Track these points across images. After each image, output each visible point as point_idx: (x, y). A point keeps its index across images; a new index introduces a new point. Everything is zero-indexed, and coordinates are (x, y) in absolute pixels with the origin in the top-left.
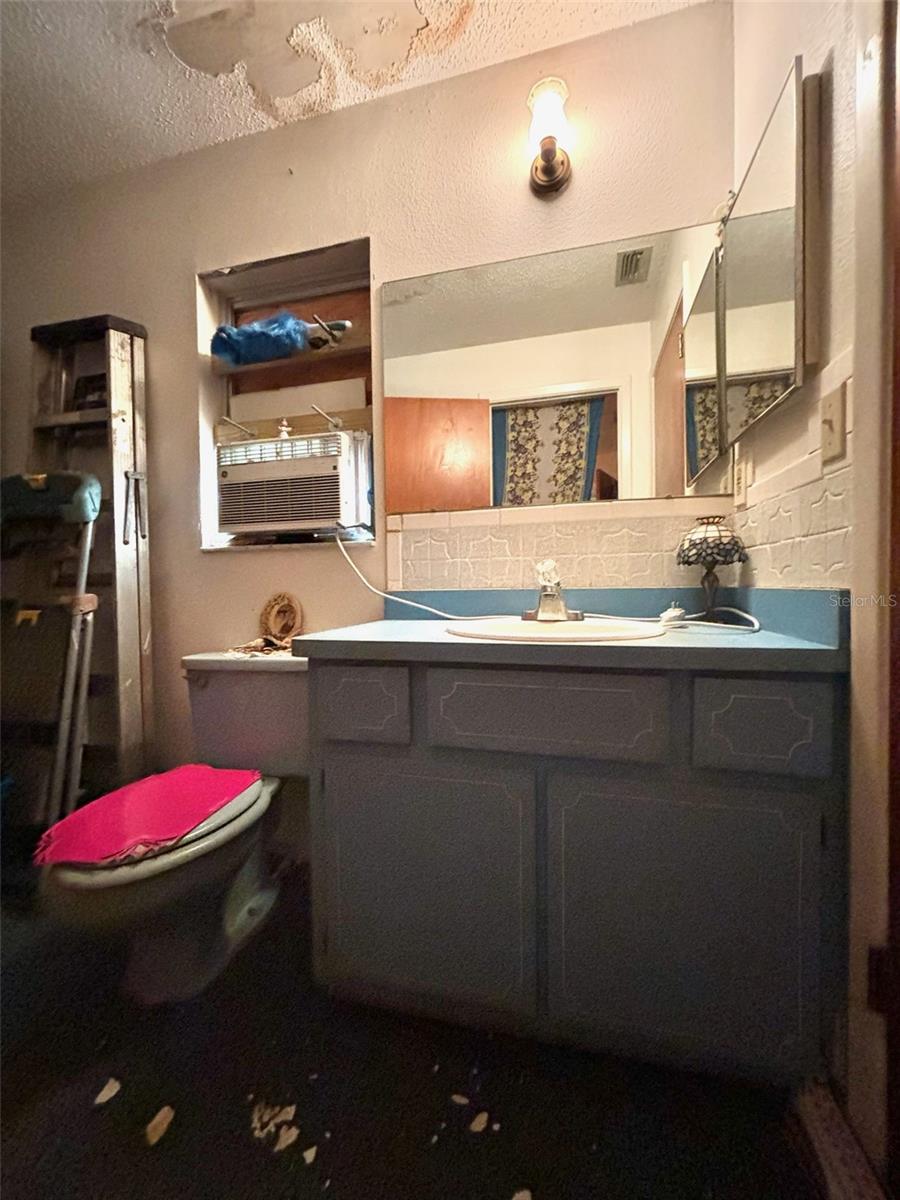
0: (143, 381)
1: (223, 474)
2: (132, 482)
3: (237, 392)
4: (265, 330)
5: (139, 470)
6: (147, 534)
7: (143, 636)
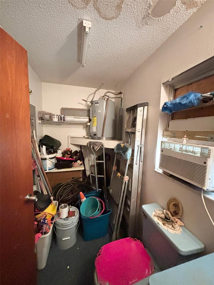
0: (146, 118)
1: (162, 151)
2: (140, 148)
3: (173, 119)
4: (180, 102)
5: (142, 144)
6: (142, 161)
7: (138, 189)
